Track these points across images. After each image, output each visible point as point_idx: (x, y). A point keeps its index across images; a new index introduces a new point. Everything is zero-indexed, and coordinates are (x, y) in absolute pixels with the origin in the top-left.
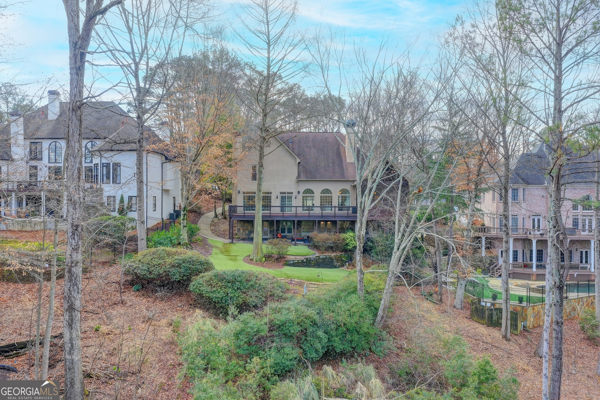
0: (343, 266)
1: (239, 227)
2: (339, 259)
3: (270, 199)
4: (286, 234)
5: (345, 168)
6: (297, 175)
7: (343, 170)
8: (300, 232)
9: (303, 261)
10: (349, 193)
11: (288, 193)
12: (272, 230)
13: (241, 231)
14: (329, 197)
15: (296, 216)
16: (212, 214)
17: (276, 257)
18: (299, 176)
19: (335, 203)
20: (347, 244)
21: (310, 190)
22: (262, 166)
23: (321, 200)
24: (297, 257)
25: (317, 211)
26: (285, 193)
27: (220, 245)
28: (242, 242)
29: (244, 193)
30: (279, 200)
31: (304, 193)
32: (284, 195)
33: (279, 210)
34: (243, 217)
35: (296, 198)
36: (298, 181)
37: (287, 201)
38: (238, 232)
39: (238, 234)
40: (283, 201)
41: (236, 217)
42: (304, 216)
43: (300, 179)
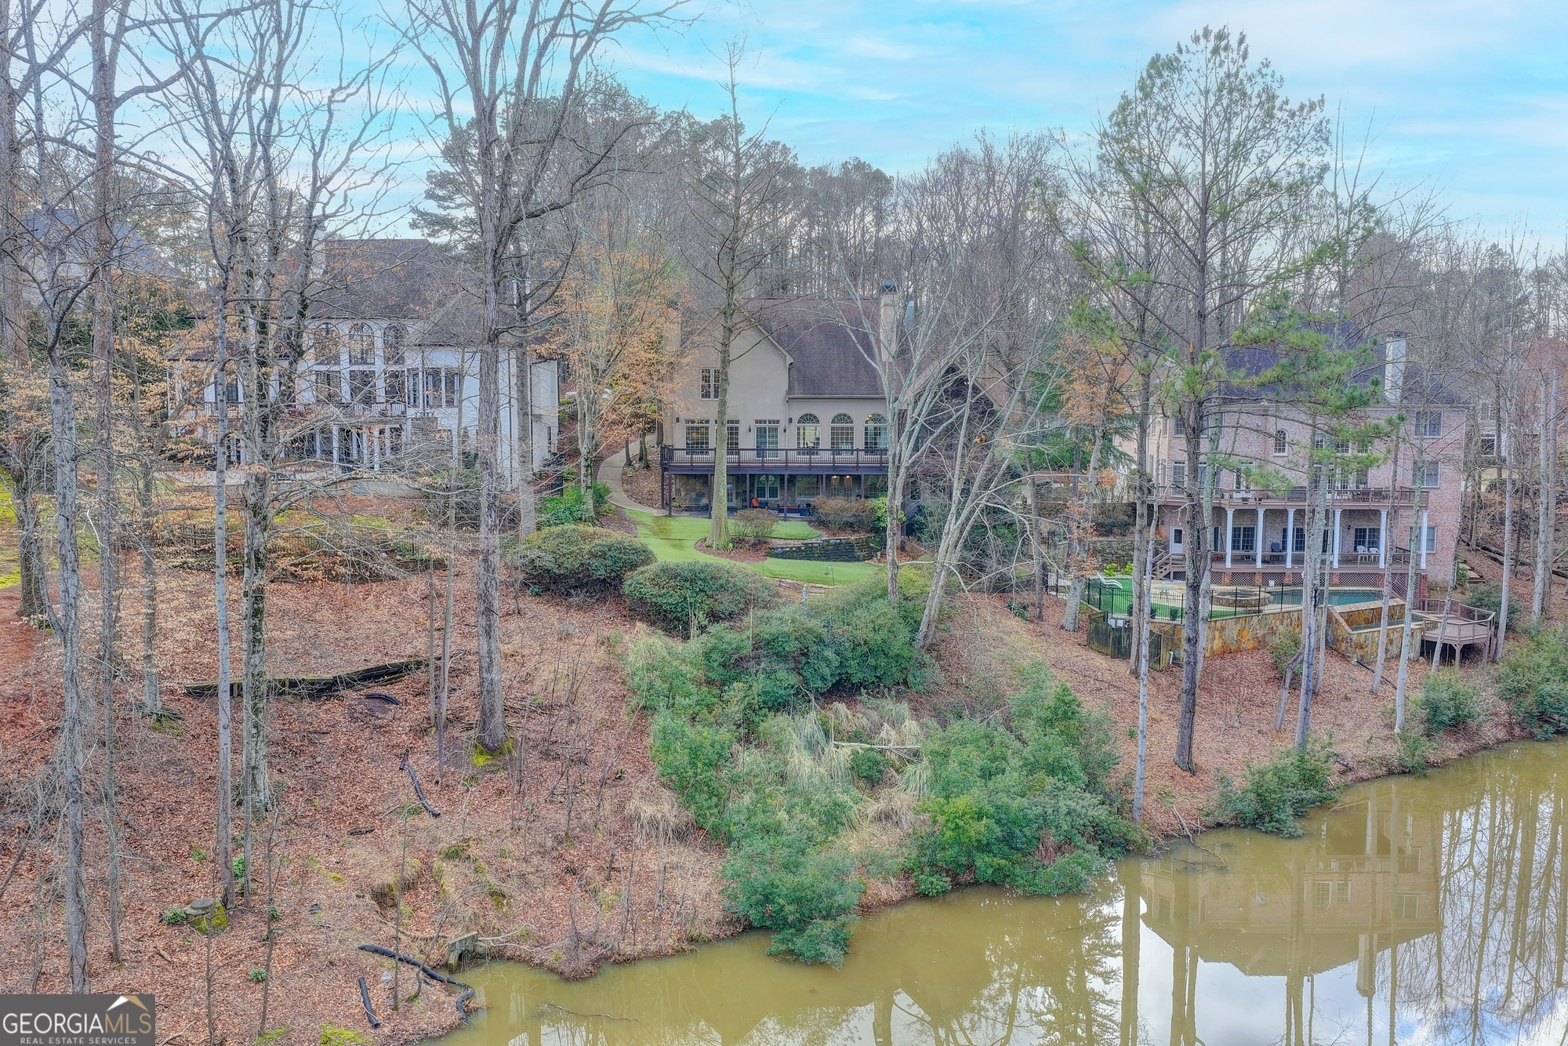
0: (871, 557)
1: (678, 487)
2: (864, 545)
3: (737, 434)
4: (767, 498)
5: (876, 372)
6: (787, 388)
7: (875, 377)
8: (792, 495)
9: (799, 548)
10: (885, 422)
11: (770, 422)
12: (740, 491)
13: (683, 494)
14: (847, 428)
15: (786, 468)
16: (622, 457)
17: (752, 542)
18: (790, 389)
19: (859, 442)
20: (879, 519)
21: (811, 415)
23: (833, 434)
24: (788, 541)
25: (825, 457)
26: (765, 422)
27: (649, 521)
28: (687, 514)
29: (687, 421)
30: (753, 435)
31: (799, 422)
32: (762, 425)
33: (752, 455)
34: (689, 468)
35: (785, 431)
36: (789, 399)
37: (769, 438)
38: (676, 494)
39: (677, 500)
40: (761, 438)
41: (676, 469)
42: (801, 467)
43: (794, 396)
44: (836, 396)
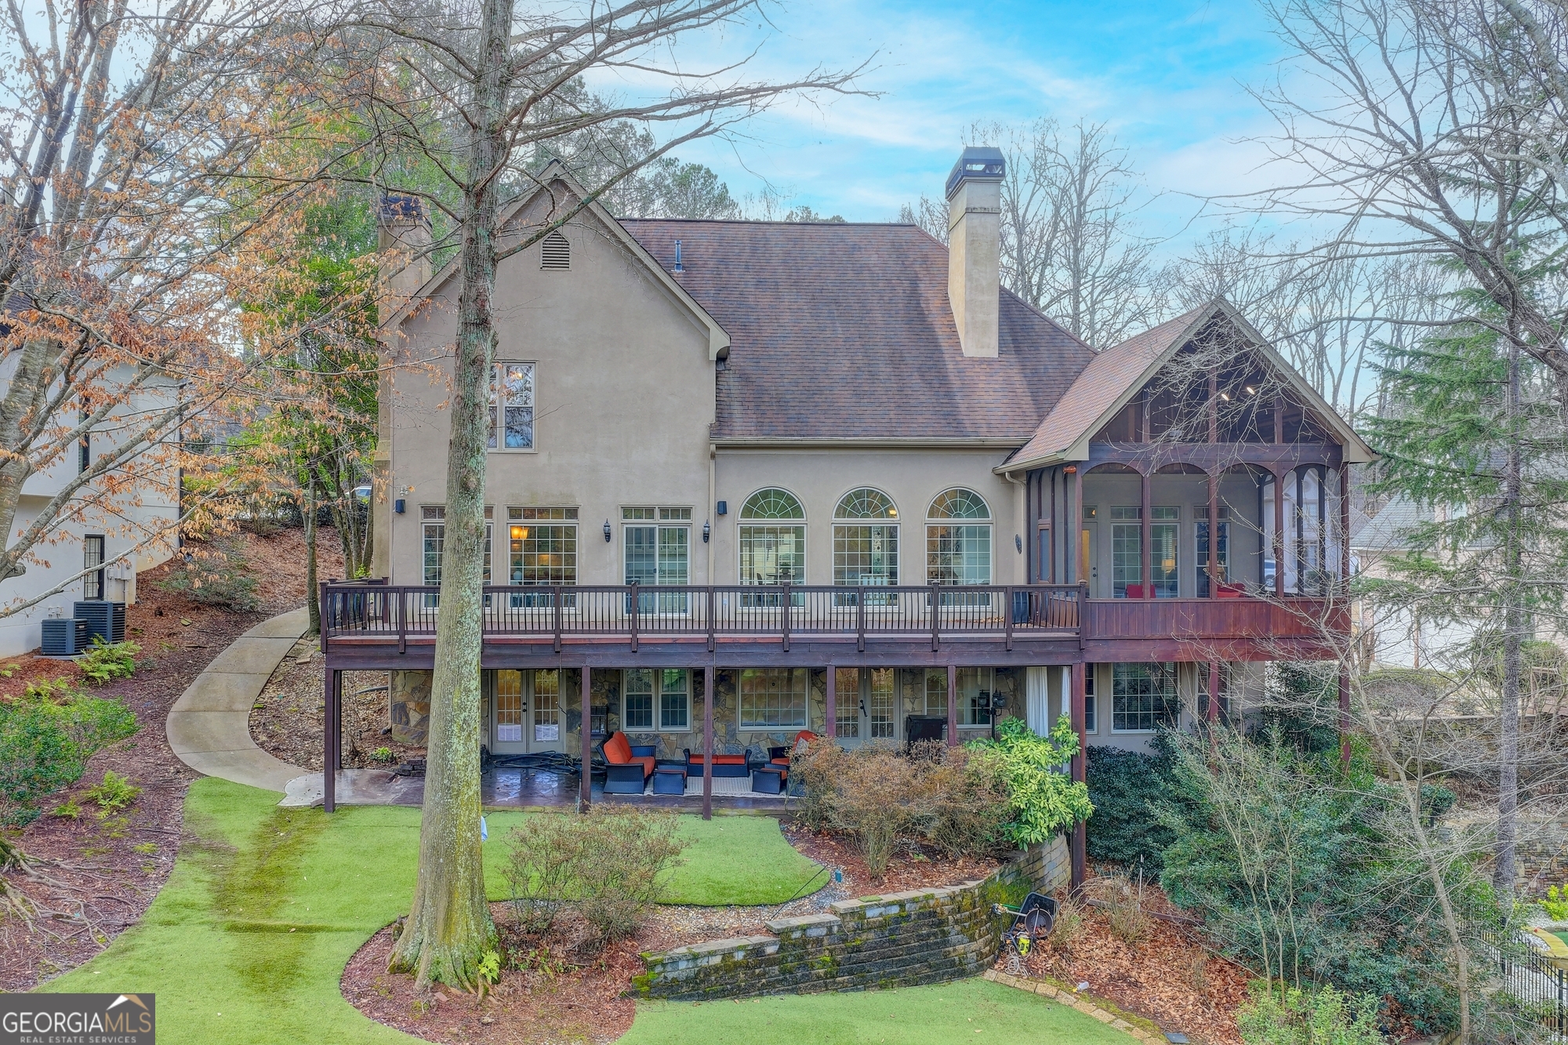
1: (400, 697)
2: (978, 914)
3: (571, 546)
4: (656, 726)
5: (955, 382)
6: (710, 417)
7: (949, 395)
8: (727, 717)
9: (758, 947)
10: (983, 512)
11: (665, 512)
13: (414, 717)
14: (880, 530)
15: (711, 647)
17: (580, 934)
18: (722, 420)
19: (914, 568)
20: (1017, 815)
21: (780, 494)
22: (483, 323)
23: (839, 546)
24: (717, 919)
26: (649, 512)
27: (241, 830)
29: (429, 511)
30: (617, 551)
31: (747, 512)
33: (614, 606)
34: (394, 651)
35: (706, 537)
36: (719, 447)
37: (662, 556)
38: (394, 720)
39: (395, 736)
40: (639, 556)
41: (352, 652)
42: (755, 644)
43: (726, 440)
44: (850, 440)
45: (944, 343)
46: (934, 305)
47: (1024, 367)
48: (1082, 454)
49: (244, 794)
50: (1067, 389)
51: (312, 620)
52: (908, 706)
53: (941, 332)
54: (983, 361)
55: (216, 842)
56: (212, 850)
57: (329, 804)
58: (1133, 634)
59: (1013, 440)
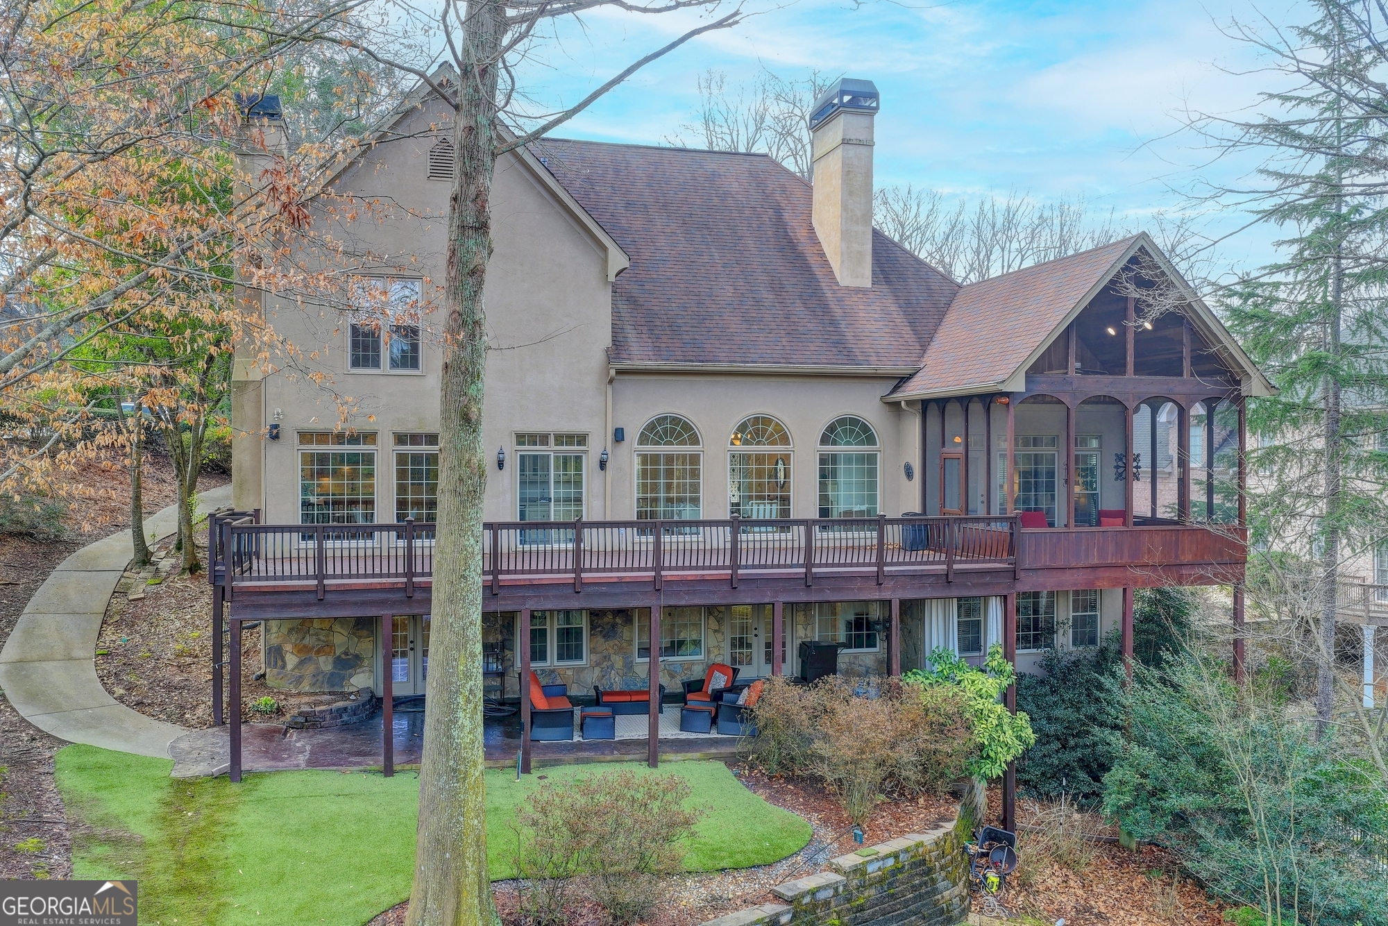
0: (972, 893)
4: (551, 661)
5: (838, 312)
6: (608, 342)
7: (833, 322)
8: (625, 649)
10: (871, 440)
11: (561, 439)
13: (291, 660)
14: (775, 459)
16: (120, 546)
18: (618, 346)
19: (805, 497)
21: (676, 420)
23: (735, 474)
24: (717, 887)
26: (543, 439)
29: (306, 436)
30: (510, 480)
31: (643, 440)
32: (538, 449)
34: (311, 598)
35: (603, 465)
36: (620, 372)
37: (557, 482)
38: (268, 663)
39: (270, 681)
40: (533, 483)
41: (262, 600)
42: (702, 581)
43: (627, 364)
44: (750, 367)
45: (819, 272)
46: (801, 234)
47: (897, 298)
48: (1018, 385)
49: (126, 763)
50: (941, 320)
51: (137, 551)
52: (801, 632)
53: (813, 261)
54: (858, 291)
55: (114, 831)
56: (115, 842)
57: (235, 773)
58: (1060, 564)
59: (903, 369)
